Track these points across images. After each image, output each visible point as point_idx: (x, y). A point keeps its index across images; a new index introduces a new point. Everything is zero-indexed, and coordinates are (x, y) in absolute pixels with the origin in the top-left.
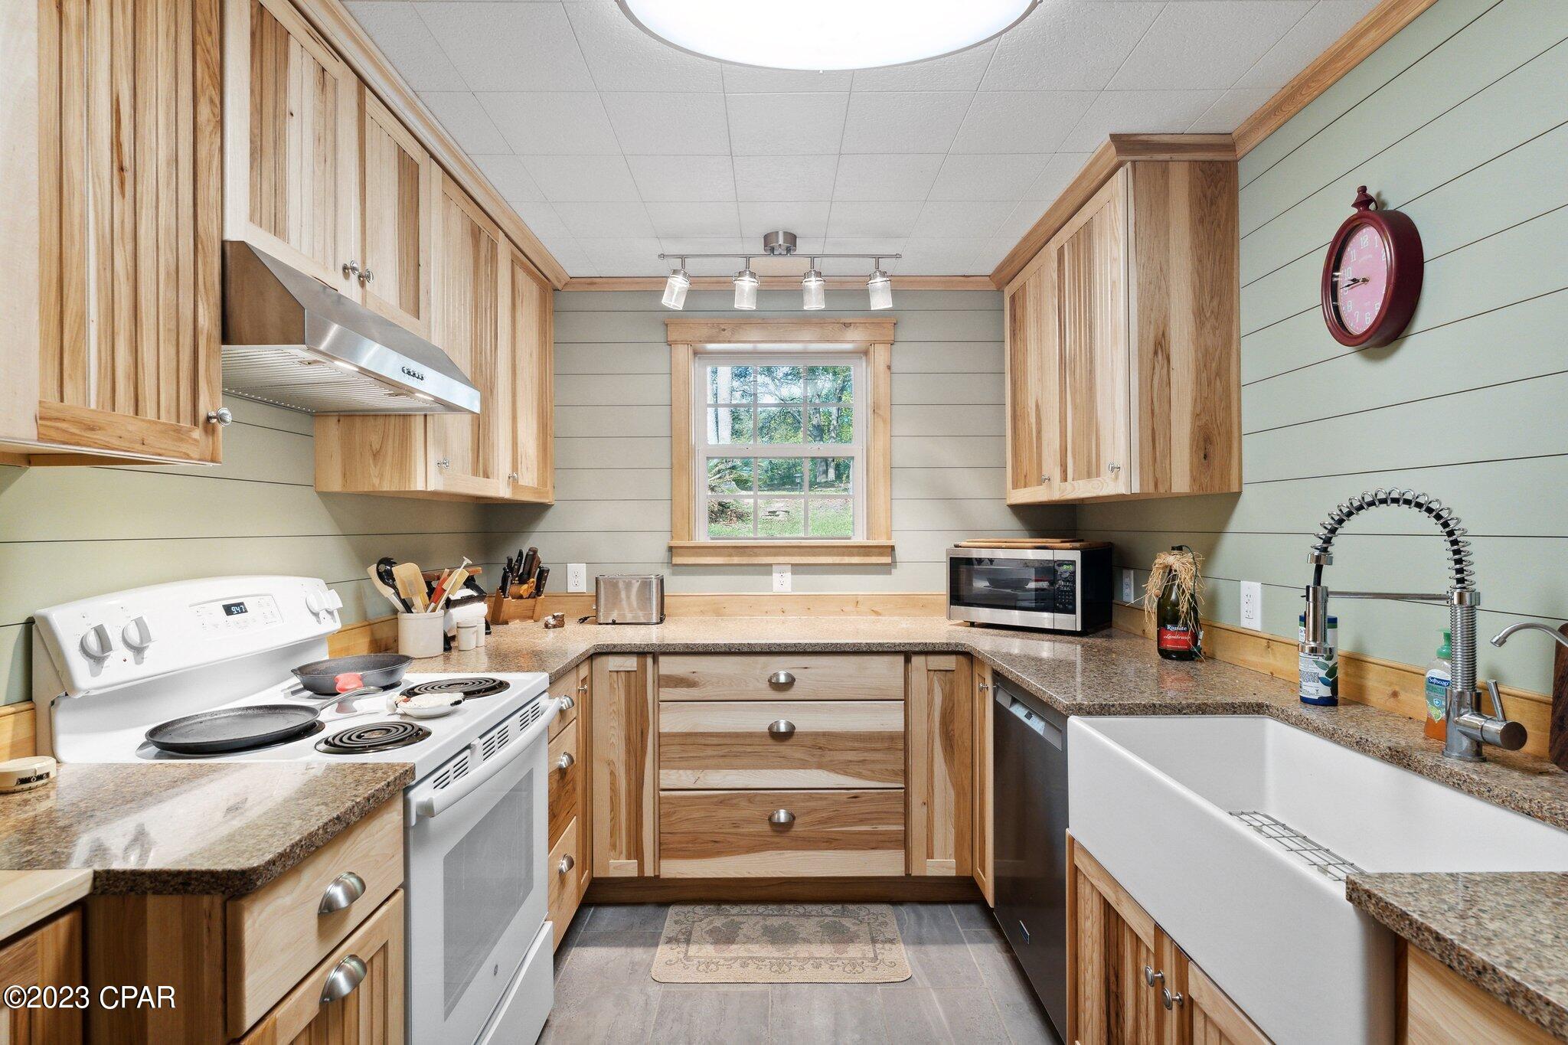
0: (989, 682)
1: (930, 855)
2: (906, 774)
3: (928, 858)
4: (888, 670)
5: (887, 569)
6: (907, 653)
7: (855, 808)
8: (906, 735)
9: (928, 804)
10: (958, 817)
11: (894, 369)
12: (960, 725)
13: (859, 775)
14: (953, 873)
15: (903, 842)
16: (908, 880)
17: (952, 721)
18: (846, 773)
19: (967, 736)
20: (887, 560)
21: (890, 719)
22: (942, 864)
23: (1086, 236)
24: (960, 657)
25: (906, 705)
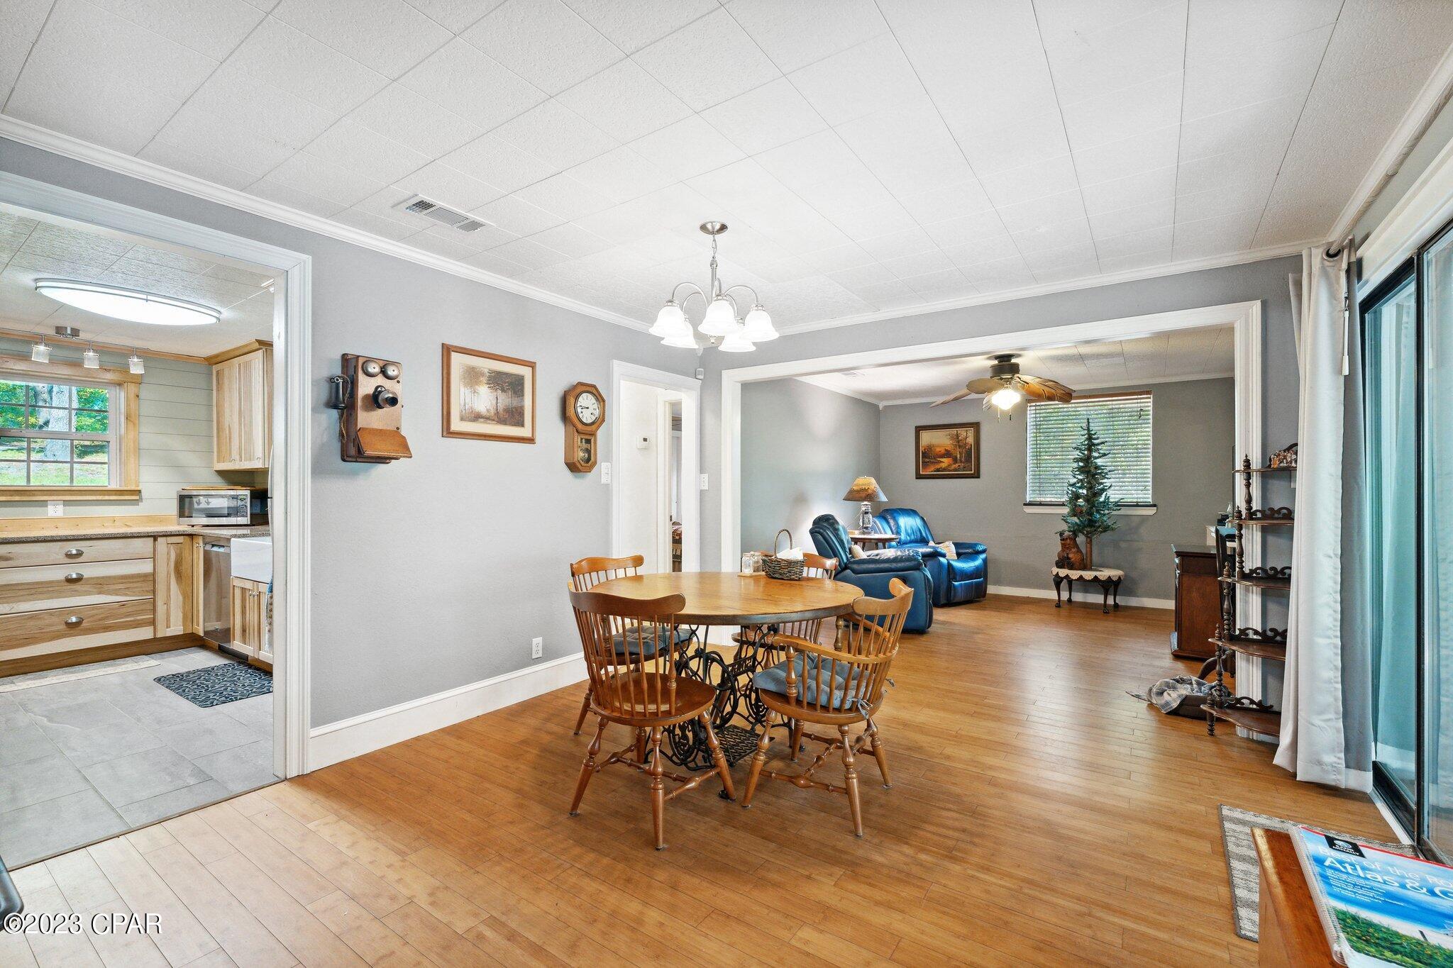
0: (201, 544)
1: (168, 626)
2: (154, 592)
3: (167, 628)
4: (144, 546)
5: (136, 502)
6: (155, 537)
7: (124, 610)
8: (154, 574)
9: (167, 603)
10: (184, 607)
11: (141, 397)
12: (185, 567)
13: (126, 595)
14: (182, 633)
15: (153, 622)
16: (155, 640)
17: (181, 566)
18: (117, 595)
19: (189, 571)
20: (137, 498)
21: (146, 567)
22: (176, 629)
23: (248, 365)
24: (187, 537)
25: (154, 560)
